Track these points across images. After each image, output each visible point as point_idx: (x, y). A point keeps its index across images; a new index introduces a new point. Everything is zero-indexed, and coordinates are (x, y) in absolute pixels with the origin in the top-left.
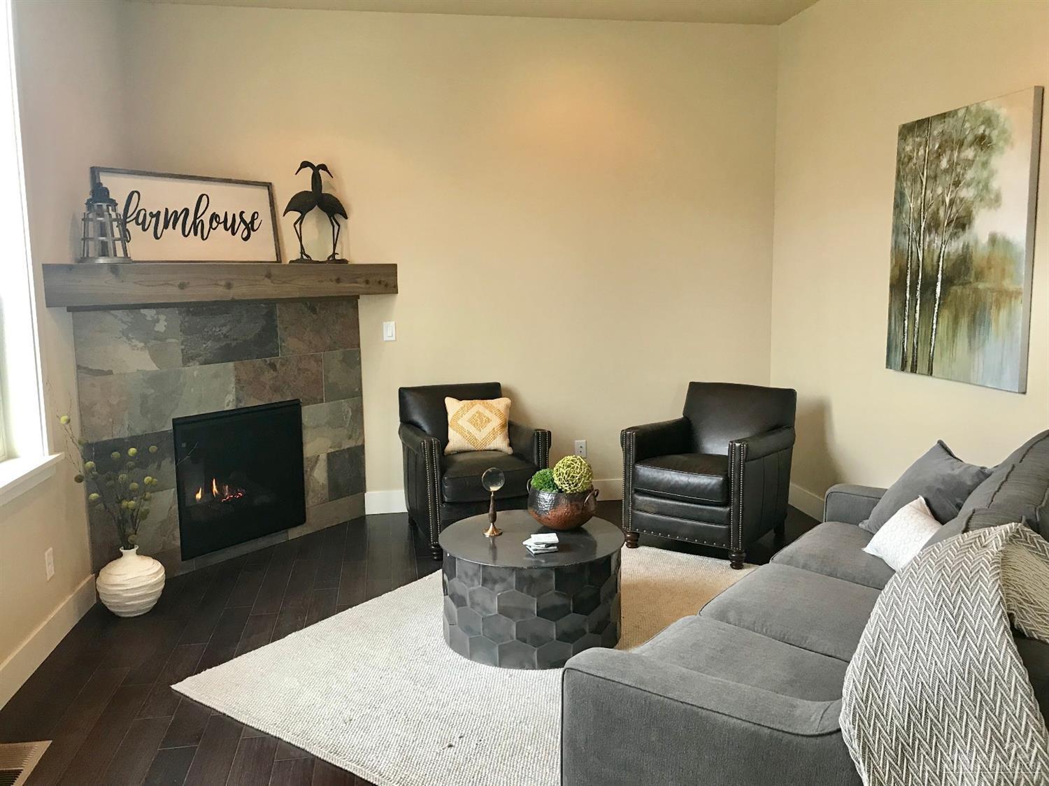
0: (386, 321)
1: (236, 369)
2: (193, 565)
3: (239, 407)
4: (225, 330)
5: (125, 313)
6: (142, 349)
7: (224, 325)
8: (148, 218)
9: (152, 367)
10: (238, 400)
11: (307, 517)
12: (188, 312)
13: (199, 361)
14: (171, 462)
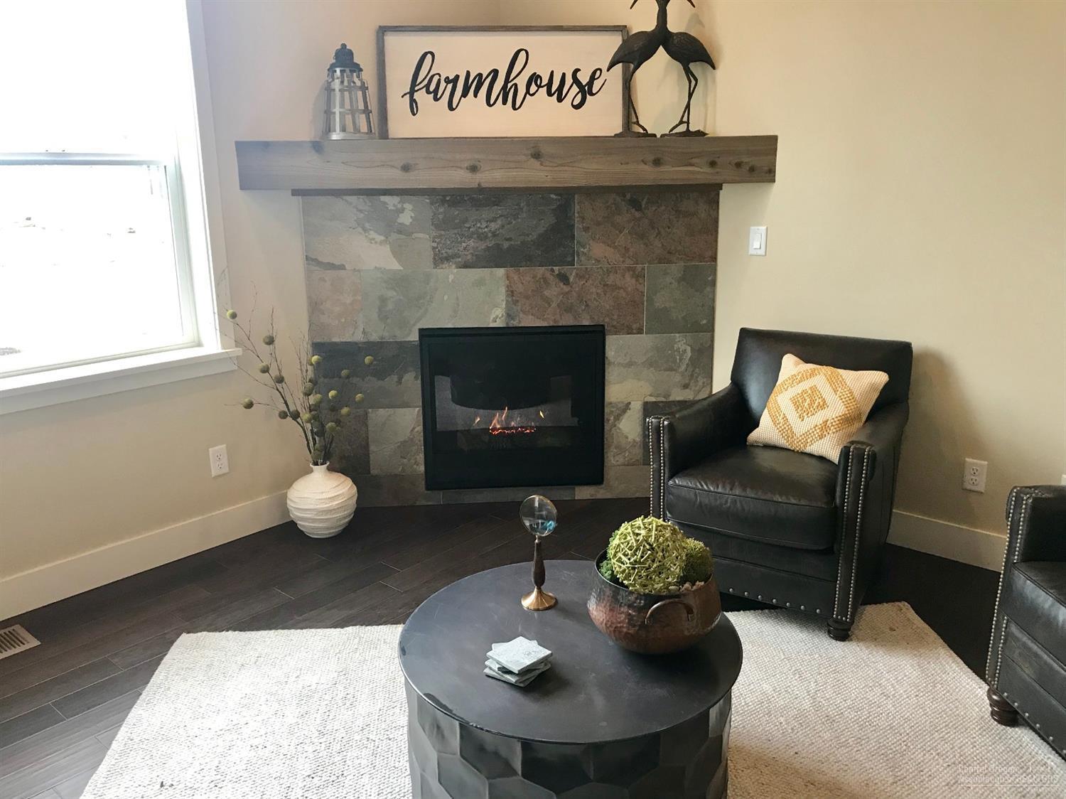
0: (754, 225)
1: (508, 277)
2: (438, 498)
3: (511, 325)
4: (493, 226)
5: (361, 200)
6: (381, 243)
7: (494, 220)
8: (443, 84)
9: (395, 266)
10: (509, 316)
11: (605, 476)
12: (443, 201)
13: (455, 263)
14: (416, 378)
